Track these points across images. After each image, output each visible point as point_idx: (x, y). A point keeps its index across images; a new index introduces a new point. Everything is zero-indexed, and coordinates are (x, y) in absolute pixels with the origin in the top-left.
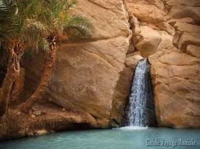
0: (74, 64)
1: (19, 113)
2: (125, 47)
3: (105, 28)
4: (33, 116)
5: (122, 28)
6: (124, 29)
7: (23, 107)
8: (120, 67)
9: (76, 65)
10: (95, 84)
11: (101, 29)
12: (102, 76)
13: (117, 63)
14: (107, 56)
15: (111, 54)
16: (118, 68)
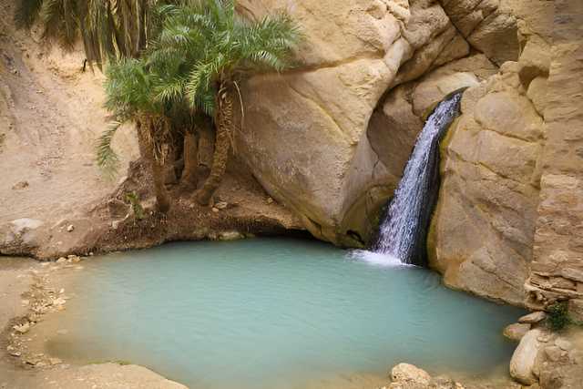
0: (278, 119)
1: (192, 206)
2: (366, 86)
3: (331, 38)
4: (215, 210)
5: (364, 38)
6: (368, 39)
7: (197, 196)
8: (354, 133)
9: (282, 121)
10: (309, 162)
11: (323, 39)
12: (320, 149)
13: (349, 124)
14: (331, 106)
15: (339, 103)
16: (349, 134)
